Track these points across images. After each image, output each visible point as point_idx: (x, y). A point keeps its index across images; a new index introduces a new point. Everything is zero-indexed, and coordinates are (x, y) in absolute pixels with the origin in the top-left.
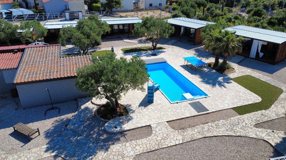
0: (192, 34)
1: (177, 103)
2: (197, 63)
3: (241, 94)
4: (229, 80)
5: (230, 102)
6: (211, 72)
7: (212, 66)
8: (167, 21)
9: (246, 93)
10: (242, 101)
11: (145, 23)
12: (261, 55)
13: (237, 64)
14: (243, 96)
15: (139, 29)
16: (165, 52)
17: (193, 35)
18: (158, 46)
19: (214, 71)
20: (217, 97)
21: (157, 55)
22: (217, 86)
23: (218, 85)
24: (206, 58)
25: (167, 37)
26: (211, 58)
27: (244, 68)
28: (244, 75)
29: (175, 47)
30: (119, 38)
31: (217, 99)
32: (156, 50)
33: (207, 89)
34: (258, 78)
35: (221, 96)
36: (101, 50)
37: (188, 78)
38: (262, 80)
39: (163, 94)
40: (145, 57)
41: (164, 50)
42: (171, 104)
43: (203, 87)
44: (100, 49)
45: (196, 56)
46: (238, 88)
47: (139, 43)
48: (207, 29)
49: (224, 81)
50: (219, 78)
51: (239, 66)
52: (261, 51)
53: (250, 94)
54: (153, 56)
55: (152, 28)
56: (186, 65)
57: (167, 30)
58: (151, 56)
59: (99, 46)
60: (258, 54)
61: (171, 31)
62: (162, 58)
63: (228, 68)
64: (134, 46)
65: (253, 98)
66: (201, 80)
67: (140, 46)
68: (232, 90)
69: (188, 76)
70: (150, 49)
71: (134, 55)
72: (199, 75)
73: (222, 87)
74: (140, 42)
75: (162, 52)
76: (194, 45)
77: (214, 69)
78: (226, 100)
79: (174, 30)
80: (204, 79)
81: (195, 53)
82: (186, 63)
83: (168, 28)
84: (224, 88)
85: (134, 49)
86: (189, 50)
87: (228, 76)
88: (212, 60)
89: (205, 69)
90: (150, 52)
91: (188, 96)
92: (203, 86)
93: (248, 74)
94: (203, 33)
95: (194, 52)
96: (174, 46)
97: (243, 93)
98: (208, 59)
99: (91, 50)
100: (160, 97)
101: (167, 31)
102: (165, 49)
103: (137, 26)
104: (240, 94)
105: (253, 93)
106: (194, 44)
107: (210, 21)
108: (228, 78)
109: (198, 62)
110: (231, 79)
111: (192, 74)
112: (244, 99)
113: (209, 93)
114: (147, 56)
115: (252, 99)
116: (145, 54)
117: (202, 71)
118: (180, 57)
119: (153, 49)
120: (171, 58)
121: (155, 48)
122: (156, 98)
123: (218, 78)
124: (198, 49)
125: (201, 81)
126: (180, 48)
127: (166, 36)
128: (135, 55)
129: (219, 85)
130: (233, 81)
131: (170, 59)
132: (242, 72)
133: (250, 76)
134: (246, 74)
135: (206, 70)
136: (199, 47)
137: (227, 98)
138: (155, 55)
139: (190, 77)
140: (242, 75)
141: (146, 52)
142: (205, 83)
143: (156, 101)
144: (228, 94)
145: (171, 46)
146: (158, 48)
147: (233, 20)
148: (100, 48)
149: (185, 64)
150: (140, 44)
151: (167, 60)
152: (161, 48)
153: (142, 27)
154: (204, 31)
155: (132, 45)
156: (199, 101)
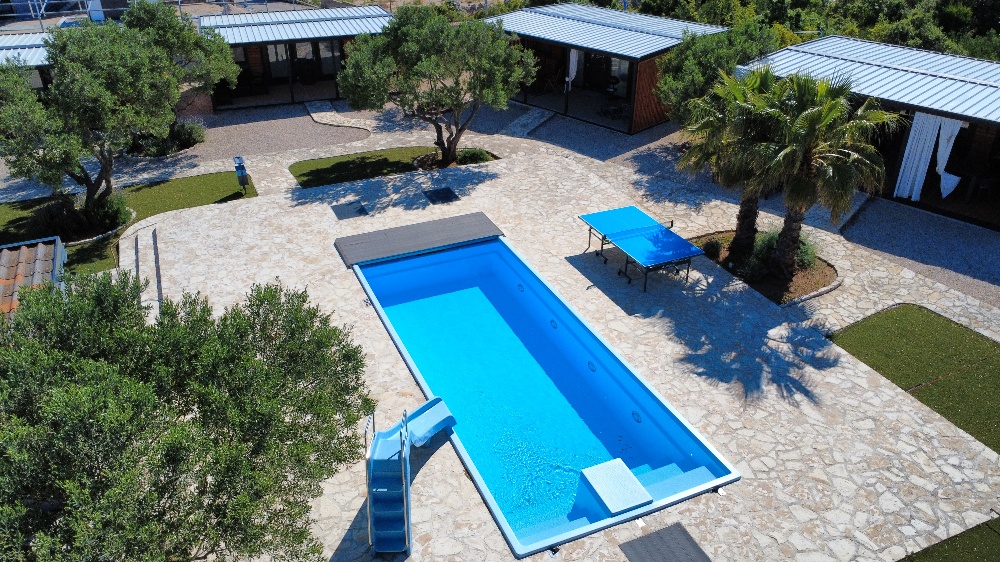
0: (616, 80)
1: (554, 549)
2: (651, 247)
3: (905, 447)
4: (822, 345)
5: (861, 517)
6: (724, 295)
7: (724, 254)
8: (500, 22)
9: (929, 439)
10: (922, 506)
11: (396, 36)
12: (949, 183)
13: (841, 232)
14: (921, 459)
15: (366, 69)
16: (493, 176)
17: (621, 83)
18: (469, 141)
19: (738, 285)
20: (779, 484)
21: (457, 198)
22: (770, 390)
23: (773, 380)
24: (687, 202)
25: (503, 104)
26: (714, 203)
27: (877, 256)
28: (891, 303)
29: (543, 147)
30: (293, 103)
31: (781, 496)
32: (453, 166)
33: (716, 419)
34: (964, 321)
35: (800, 475)
36: (194, 172)
37: (610, 339)
38: (986, 333)
39: (472, 478)
40: (399, 210)
41: (491, 166)
42: (518, 557)
43: (696, 404)
44: (195, 166)
45: (642, 193)
46: (876, 401)
47: (380, 129)
48: (686, 58)
49: (795, 352)
50: (772, 333)
51: (850, 245)
52: (949, 169)
53: (954, 446)
54: (434, 202)
55: (424, 65)
56: (597, 253)
57: (503, 69)
58: (424, 206)
59: (189, 151)
60: (932, 178)
61: (518, 73)
62: (480, 217)
63: (804, 266)
64: (358, 144)
65: (980, 475)
66: (677, 349)
67: (382, 143)
68: (849, 417)
69: (613, 325)
70: (426, 163)
71: (343, 201)
72: (663, 315)
73: (798, 397)
74: (388, 124)
75: (480, 178)
76: (630, 132)
77: (734, 272)
78: (836, 500)
79: (534, 71)
80: (693, 344)
81: (636, 177)
82: (596, 246)
83: (506, 63)
84: (806, 406)
85: (353, 162)
86: (609, 162)
87: (815, 318)
88: (719, 217)
89: (695, 275)
90: (424, 180)
91: (614, 481)
92: (693, 396)
93: (905, 296)
94: (669, 79)
95: (629, 173)
96: (540, 143)
97: (916, 436)
98: (698, 207)
99: (145, 176)
100: (453, 499)
101: (499, 76)
102: (496, 158)
103: (358, 56)
104: (901, 446)
105: (970, 438)
106: (630, 129)
107: (691, 19)
108: (815, 329)
109: (655, 240)
110: (831, 337)
111: (630, 312)
112: (931, 487)
113: (733, 447)
114: (409, 204)
115: (977, 485)
116: (396, 190)
117: (679, 285)
118: (568, 200)
119: (440, 158)
120: (523, 209)
121: (447, 156)
122: (426, 513)
123: (765, 335)
124: (651, 156)
125: (681, 360)
126: (567, 152)
127: (495, 101)
128: (351, 198)
129: (779, 386)
130: (843, 352)
131: (519, 217)
132: (876, 284)
133: (921, 307)
134: (898, 301)
135: (698, 281)
136: (652, 145)
137: (836, 482)
138: (444, 196)
139: (620, 335)
140: (880, 307)
141: (408, 183)
142: (699, 374)
143: (426, 539)
144: (838, 456)
145: (526, 143)
146: (465, 157)
147: (791, 13)
148: (195, 161)
149: (592, 249)
150: (384, 135)
151: (501, 227)
152: (476, 157)
153: (381, 60)
154: (677, 71)
155: (351, 140)
156: (684, 523)
